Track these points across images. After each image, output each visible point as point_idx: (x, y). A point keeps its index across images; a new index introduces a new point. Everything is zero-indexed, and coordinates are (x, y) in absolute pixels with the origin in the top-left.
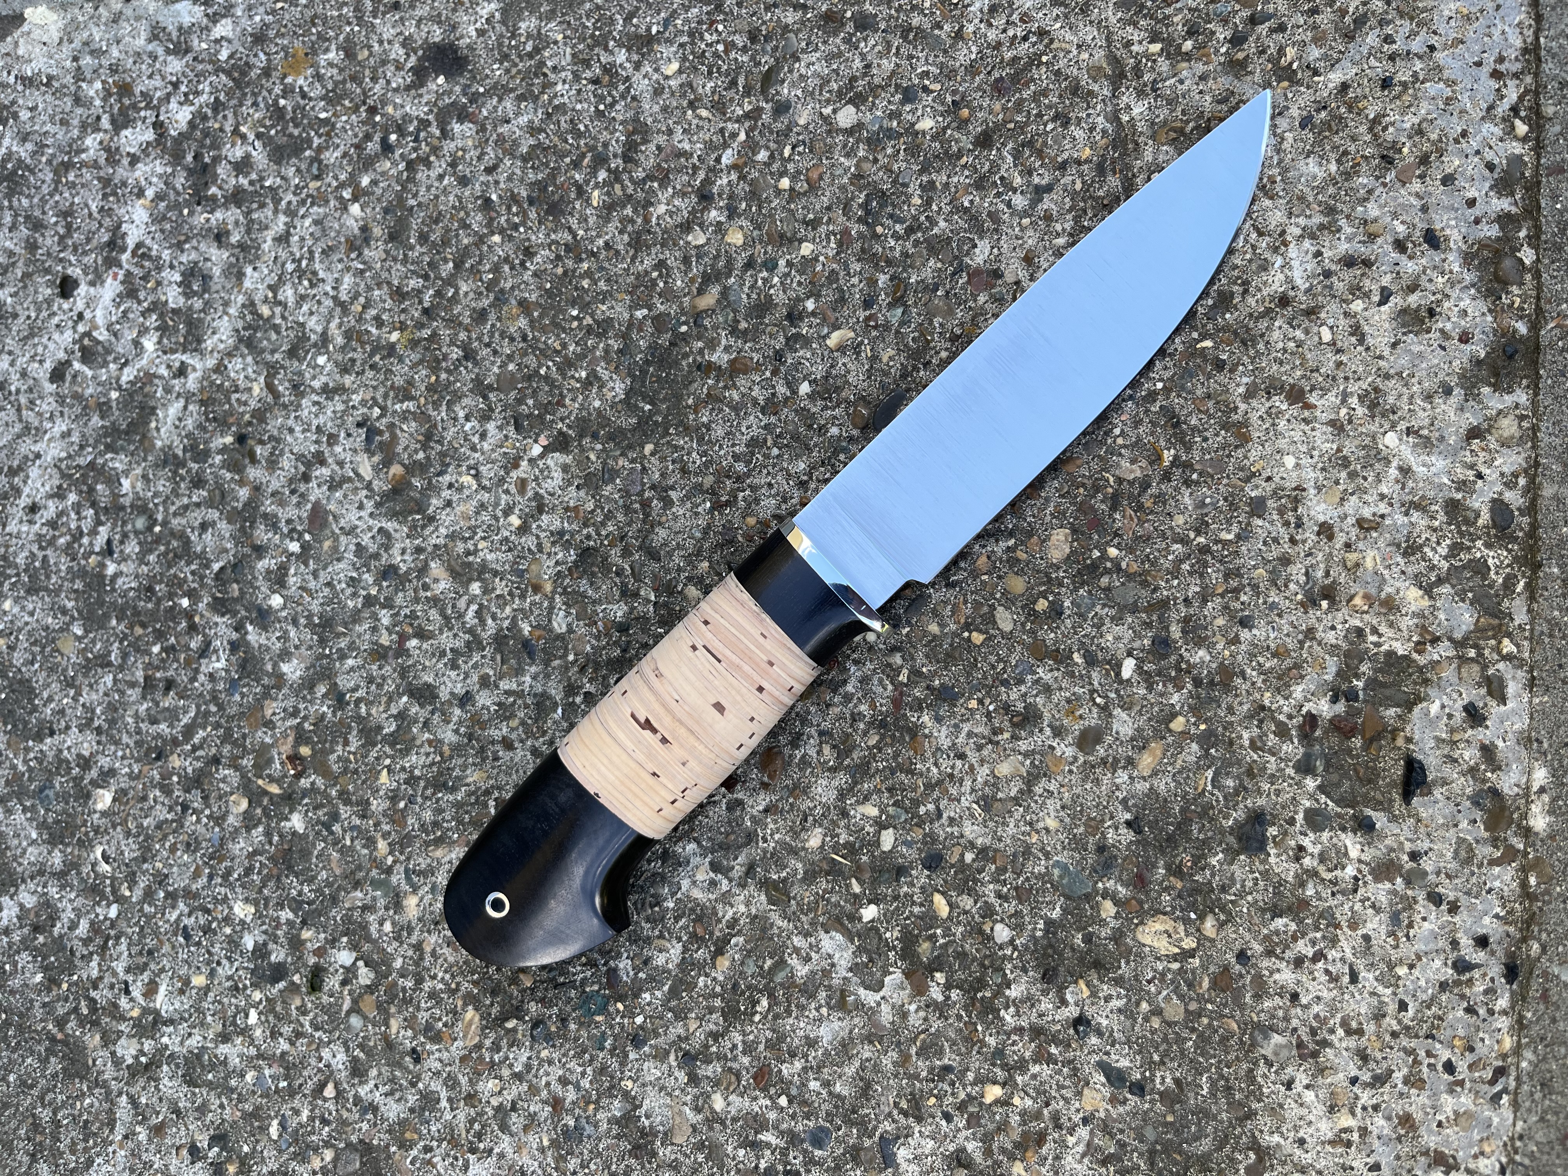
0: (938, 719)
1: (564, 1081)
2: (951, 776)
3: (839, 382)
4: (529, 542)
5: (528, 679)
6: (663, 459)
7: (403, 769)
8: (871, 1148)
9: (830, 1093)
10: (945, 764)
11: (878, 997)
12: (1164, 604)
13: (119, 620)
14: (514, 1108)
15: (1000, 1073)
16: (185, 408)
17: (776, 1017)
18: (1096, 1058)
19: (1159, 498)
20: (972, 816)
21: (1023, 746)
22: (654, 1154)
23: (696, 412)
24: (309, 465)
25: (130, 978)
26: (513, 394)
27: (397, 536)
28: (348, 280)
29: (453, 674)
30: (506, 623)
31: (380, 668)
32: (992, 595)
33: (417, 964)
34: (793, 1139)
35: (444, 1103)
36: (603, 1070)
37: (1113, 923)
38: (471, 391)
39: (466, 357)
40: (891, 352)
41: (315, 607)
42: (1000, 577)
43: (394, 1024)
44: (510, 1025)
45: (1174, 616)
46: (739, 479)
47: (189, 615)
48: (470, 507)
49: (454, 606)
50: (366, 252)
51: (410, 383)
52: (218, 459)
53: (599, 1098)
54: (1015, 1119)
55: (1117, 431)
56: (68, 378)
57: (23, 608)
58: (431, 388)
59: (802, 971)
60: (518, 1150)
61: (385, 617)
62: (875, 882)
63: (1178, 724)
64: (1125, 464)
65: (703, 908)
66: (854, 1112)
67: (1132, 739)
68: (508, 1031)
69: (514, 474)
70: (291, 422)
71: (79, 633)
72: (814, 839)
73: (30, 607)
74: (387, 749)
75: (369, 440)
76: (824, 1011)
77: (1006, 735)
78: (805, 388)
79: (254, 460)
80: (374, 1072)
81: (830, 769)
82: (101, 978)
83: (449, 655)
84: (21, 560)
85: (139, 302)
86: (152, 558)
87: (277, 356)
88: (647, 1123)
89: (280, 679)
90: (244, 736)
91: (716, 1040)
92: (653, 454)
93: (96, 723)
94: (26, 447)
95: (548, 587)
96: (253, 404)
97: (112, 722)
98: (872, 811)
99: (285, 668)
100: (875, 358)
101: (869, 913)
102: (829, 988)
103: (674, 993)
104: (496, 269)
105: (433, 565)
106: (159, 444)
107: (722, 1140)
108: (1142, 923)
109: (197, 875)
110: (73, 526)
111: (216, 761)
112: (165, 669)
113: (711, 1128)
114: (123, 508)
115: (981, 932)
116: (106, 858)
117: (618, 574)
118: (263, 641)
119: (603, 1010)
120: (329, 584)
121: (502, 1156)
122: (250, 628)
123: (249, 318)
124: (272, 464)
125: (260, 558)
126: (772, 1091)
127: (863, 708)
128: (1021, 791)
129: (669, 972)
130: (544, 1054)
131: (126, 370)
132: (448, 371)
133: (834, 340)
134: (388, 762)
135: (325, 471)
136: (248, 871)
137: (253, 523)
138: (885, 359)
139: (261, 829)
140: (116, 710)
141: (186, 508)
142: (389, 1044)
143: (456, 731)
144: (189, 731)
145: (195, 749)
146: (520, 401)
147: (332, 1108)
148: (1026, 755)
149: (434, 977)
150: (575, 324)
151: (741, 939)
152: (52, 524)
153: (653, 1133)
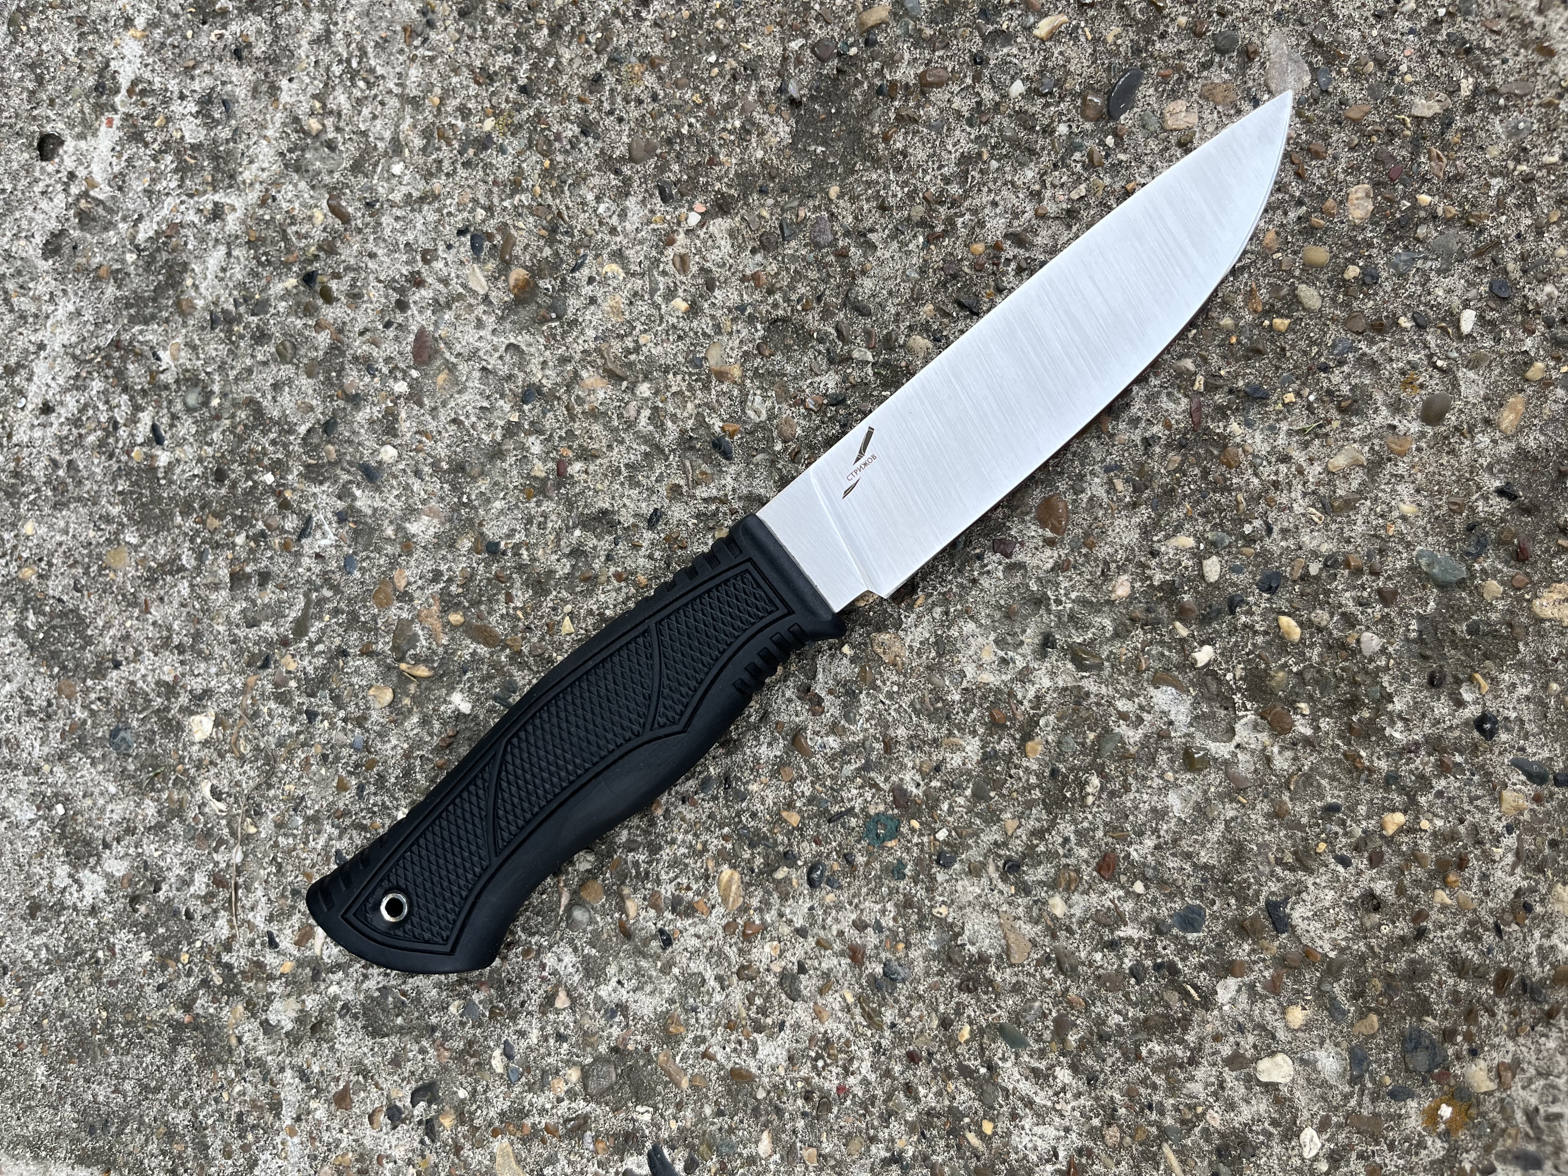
0: (1249, 424)
1: (860, 926)
2: (1276, 484)
3: (1058, 74)
4: (704, 324)
5: (729, 480)
6: (854, 199)
7: (590, 612)
8: (1256, 916)
9: (1195, 865)
10: (1266, 471)
11: (1231, 746)
12: (1495, 244)
13: (185, 514)
14: (802, 969)
15: (1398, 799)
16: (229, 254)
17: (1112, 794)
18: (1507, 758)
19: (1467, 131)
20: (1311, 521)
21: (1357, 432)
22: (990, 982)
23: (886, 139)
24: (402, 291)
25: (274, 928)
26: (652, 162)
27: (532, 350)
28: (415, 73)
29: (634, 492)
30: (690, 423)
31: (539, 504)
32: (1290, 273)
33: (646, 833)
34: (1159, 928)
35: (712, 983)
36: (908, 903)
37: (1500, 605)
38: (598, 168)
39: (584, 133)
40: (1116, 30)
41: (442, 451)
42: (1295, 253)
43: (631, 906)
44: (780, 874)
45: (1508, 255)
46: (954, 204)
47: (277, 491)
48: (621, 299)
49: (620, 416)
50: (433, 35)
51: (519, 173)
52: (282, 306)
53: (907, 934)
54: (1425, 846)
55: (1403, 68)
56: (67, 251)
57: (51, 527)
58: (546, 174)
59: (1132, 736)
60: (818, 1015)
61: (535, 446)
62: (1205, 620)
63: (1537, 370)
64: (1420, 101)
65: (998, 691)
66: (1226, 881)
67: (1486, 399)
68: (779, 882)
69: (670, 252)
70: (370, 246)
71: (134, 541)
72: (1122, 588)
73: (62, 524)
74: (565, 594)
75: (476, 248)
76: (1170, 776)
77: (1336, 424)
78: (1018, 88)
79: (328, 297)
80: (612, 970)
81: (1126, 507)
82: (234, 936)
83: (625, 473)
84: (39, 472)
85: (146, 145)
86: (216, 436)
87: (336, 175)
88: (973, 950)
89: (407, 545)
90: (374, 618)
91: (1042, 838)
92: (841, 196)
93: (176, 641)
94: (25, 338)
95: (736, 372)
96: (318, 235)
97: (197, 636)
98: (1186, 541)
99: (413, 528)
100: (1097, 40)
101: (1204, 655)
102: (1170, 749)
103: (979, 795)
104: (605, 26)
105: (584, 374)
106: (200, 303)
107: (1072, 948)
108: (1536, 596)
109: (342, 787)
110: (103, 417)
111: (343, 653)
112: (255, 560)
113: (1054, 937)
114: (166, 387)
115: (1344, 646)
116: (216, 794)
117: (820, 341)
118: (378, 504)
119: (895, 833)
120: (454, 421)
121: (797, 1026)
122: (358, 493)
123: (294, 137)
124: (355, 297)
125: (357, 407)
126: (1123, 879)
127: (1157, 429)
128: (1363, 483)
129: (969, 773)
130: (830, 898)
131: (141, 226)
132: (567, 152)
133: (1043, 28)
134: (568, 608)
135: (426, 294)
136: (408, 773)
137: (341, 371)
138: (1110, 39)
139: (415, 719)
140: (199, 621)
141: (250, 371)
142: (626, 933)
143: (650, 557)
144: (301, 627)
145: (311, 645)
146: (663, 168)
147: (570, 1019)
148: (1363, 440)
149: (673, 841)
150: (716, 70)
151: (1051, 718)
152: (76, 422)
153: (983, 959)
